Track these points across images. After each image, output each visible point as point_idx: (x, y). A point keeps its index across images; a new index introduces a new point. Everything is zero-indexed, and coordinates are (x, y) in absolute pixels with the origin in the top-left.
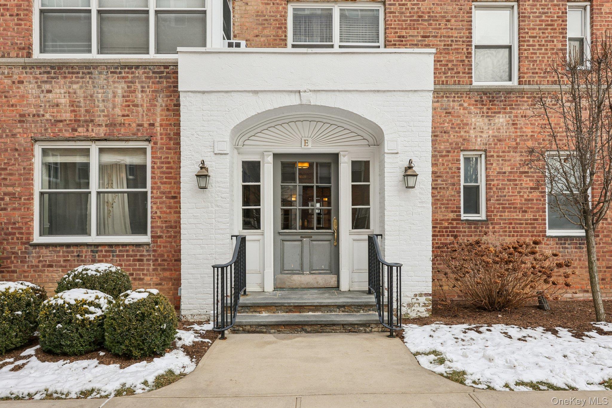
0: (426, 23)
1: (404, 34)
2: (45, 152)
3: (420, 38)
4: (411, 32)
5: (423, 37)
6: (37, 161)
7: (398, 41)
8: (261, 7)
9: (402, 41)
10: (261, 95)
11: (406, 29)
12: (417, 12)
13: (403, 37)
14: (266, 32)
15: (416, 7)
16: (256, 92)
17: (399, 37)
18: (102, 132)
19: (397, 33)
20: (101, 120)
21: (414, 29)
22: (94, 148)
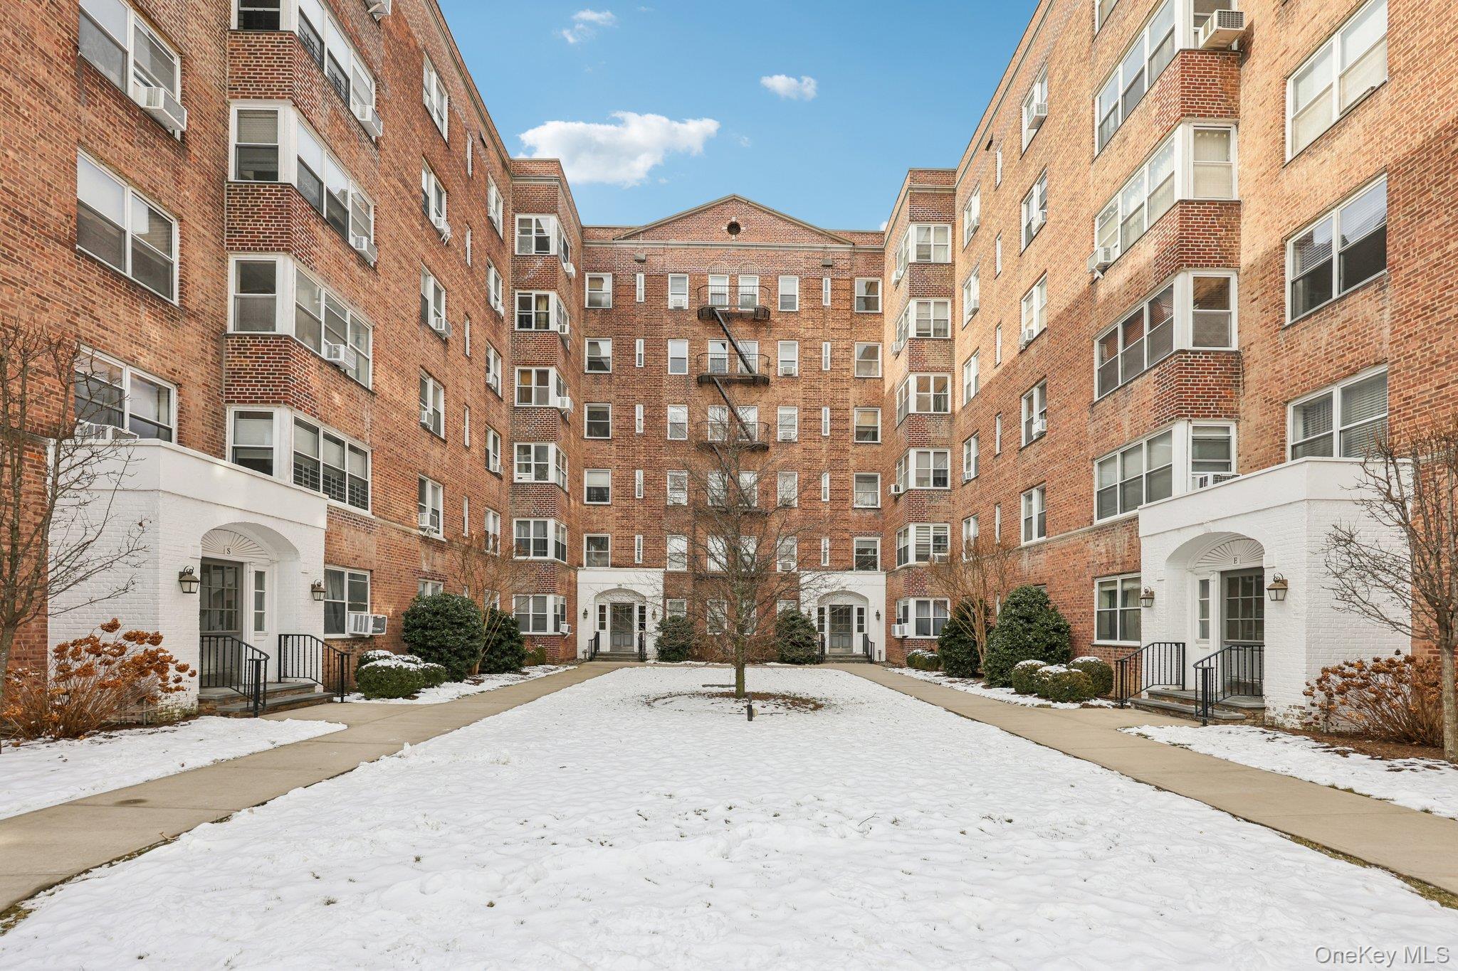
0: (1443, 368)
1: (1412, 393)
2: (1101, 584)
3: (1434, 391)
4: (1421, 388)
5: (1438, 388)
6: (1096, 591)
7: (1403, 405)
8: (1261, 419)
9: (1409, 403)
10: (1182, 531)
11: (1415, 385)
12: (1430, 358)
13: (1410, 397)
14: (1264, 443)
15: (1428, 353)
16: (1179, 529)
17: (1404, 399)
18: (1118, 569)
19: (1402, 395)
20: (1118, 560)
21: (1426, 382)
22: (1119, 579)
